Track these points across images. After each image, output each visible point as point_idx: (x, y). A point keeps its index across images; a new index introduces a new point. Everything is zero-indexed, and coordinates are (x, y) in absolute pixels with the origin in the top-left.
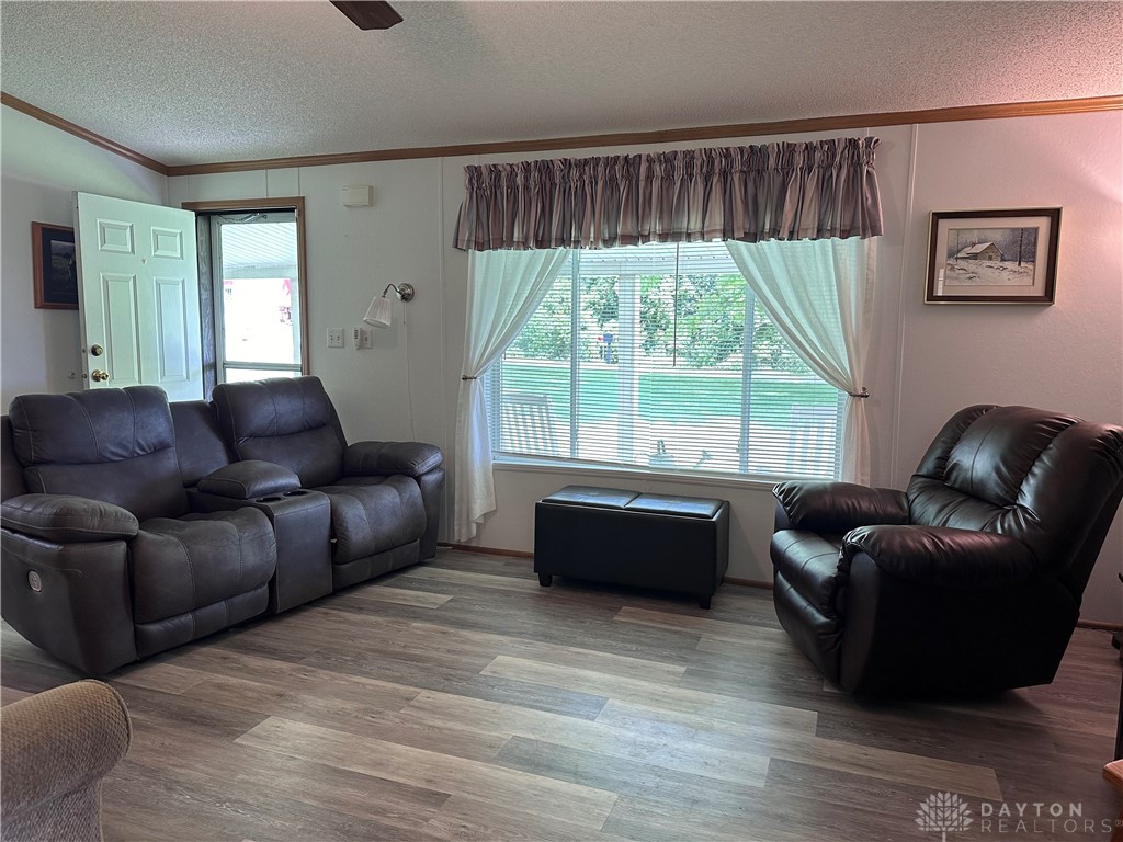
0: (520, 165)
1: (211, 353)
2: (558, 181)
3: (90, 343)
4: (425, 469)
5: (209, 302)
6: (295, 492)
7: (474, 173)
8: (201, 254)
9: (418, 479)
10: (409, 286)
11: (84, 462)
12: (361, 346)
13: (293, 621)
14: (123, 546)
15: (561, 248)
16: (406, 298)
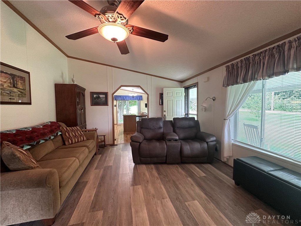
0: (240, 61)
1: (187, 112)
2: (251, 61)
3: (164, 110)
4: (209, 141)
5: (187, 103)
6: (176, 140)
7: (228, 67)
8: (186, 95)
9: (207, 143)
10: (214, 97)
11: (148, 129)
12: (205, 111)
13: (171, 166)
14: (139, 143)
15: (252, 82)
16: (214, 100)
